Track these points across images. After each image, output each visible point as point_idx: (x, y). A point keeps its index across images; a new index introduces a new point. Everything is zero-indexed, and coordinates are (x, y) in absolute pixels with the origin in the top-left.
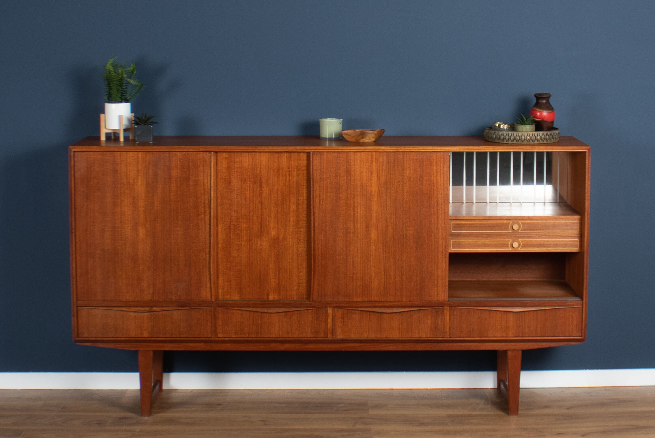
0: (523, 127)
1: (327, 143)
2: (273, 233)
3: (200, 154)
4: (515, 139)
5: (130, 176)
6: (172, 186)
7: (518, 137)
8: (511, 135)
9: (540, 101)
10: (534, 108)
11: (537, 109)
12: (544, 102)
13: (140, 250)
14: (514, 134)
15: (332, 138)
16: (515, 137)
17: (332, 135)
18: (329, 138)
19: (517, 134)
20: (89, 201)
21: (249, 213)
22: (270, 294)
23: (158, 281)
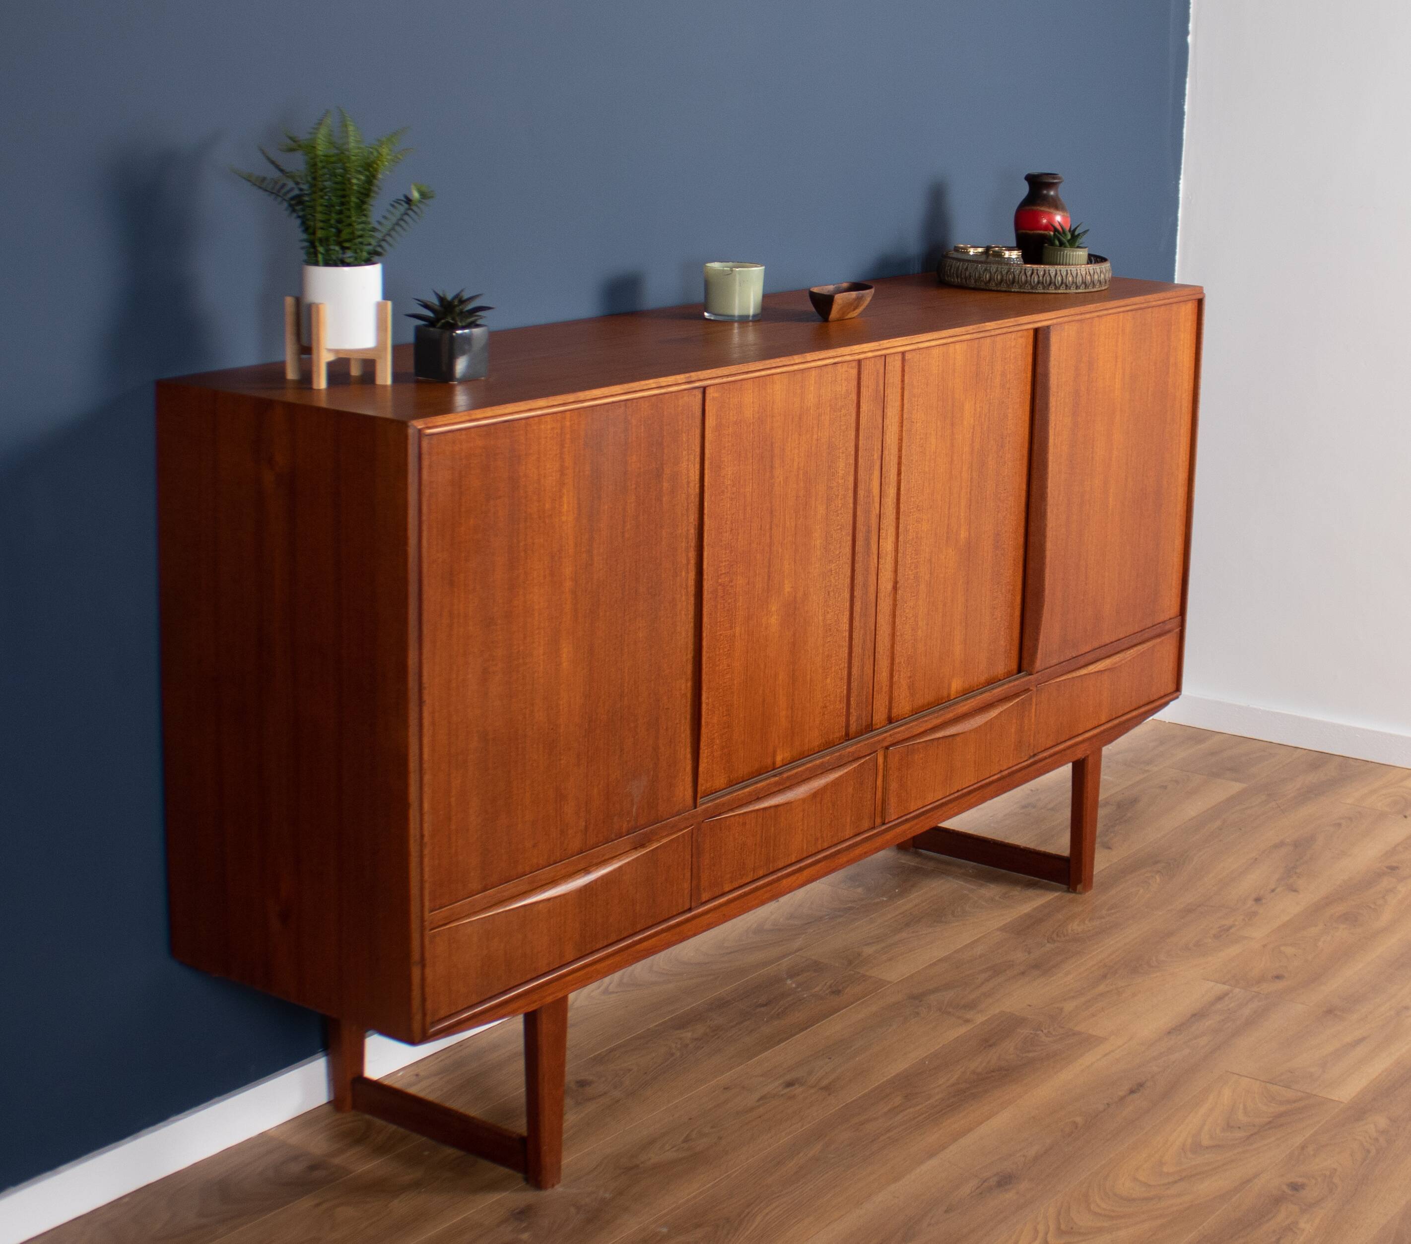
0: (1071, 253)
1: (736, 331)
2: (787, 588)
4: (1084, 283)
5: (545, 490)
6: (629, 501)
7: (1070, 279)
8: (1056, 274)
9: (1045, 192)
10: (1035, 208)
11: (1042, 209)
12: (1052, 193)
13: (563, 709)
14: (1060, 270)
15: (748, 316)
16: (1064, 277)
17: (749, 308)
18: (740, 317)
19: (1067, 270)
20: (456, 590)
21: (750, 544)
22: (778, 752)
23: (595, 790)
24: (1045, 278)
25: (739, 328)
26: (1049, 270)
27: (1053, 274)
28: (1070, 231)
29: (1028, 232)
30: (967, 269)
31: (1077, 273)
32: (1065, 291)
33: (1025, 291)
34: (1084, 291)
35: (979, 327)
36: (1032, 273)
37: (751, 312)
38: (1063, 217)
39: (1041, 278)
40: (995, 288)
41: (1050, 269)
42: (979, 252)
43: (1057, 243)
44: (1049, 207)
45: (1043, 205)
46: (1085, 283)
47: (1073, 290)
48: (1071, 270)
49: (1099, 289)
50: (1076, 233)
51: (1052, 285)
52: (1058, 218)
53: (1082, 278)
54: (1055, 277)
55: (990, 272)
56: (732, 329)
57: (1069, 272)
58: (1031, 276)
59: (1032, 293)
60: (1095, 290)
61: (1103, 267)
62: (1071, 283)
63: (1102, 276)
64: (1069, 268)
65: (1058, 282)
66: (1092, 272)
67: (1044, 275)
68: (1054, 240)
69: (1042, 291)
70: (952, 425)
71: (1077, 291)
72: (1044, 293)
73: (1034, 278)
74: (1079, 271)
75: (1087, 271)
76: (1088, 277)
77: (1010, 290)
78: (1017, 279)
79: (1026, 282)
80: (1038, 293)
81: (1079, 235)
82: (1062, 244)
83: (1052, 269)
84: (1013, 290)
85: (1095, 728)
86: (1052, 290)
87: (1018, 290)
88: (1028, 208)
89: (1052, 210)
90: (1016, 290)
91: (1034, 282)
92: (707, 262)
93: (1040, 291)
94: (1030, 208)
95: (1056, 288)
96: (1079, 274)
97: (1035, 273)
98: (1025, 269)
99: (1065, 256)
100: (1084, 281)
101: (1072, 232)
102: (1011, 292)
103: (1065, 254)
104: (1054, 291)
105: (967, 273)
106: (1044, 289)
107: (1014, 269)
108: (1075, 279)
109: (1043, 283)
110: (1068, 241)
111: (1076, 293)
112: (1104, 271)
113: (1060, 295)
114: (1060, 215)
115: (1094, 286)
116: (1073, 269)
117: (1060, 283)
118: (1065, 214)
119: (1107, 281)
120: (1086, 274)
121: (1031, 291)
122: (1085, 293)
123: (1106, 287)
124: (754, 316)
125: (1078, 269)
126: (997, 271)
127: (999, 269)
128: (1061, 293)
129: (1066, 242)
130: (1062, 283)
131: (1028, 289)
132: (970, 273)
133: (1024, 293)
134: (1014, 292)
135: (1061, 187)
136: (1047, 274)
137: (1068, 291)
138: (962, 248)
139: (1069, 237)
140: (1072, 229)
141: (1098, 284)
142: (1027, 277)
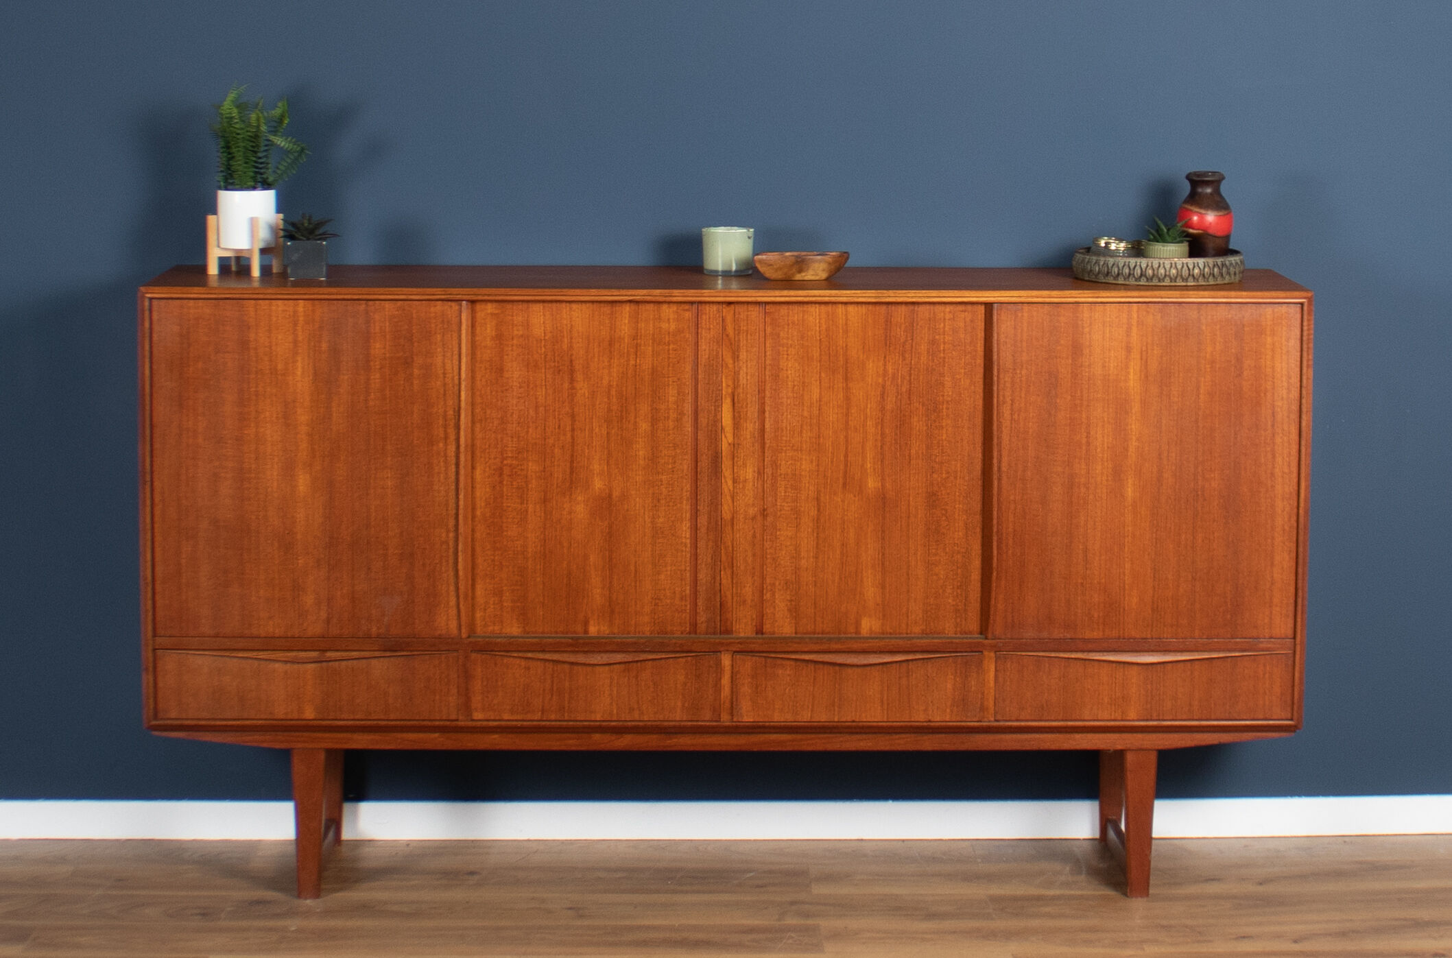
0: (1162, 248)
1: (720, 282)
2: (598, 484)
3: (435, 306)
4: (1143, 274)
5: (277, 355)
6: (372, 378)
9: (1200, 190)
13: (300, 521)
15: (730, 271)
17: (731, 266)
18: (723, 272)
20: (184, 411)
21: (545, 439)
22: (592, 622)
23: (339, 593)
25: (722, 279)
37: (734, 268)
56: (718, 280)
70: (846, 379)
92: (704, 227)
117: (1139, 274)
124: (736, 271)
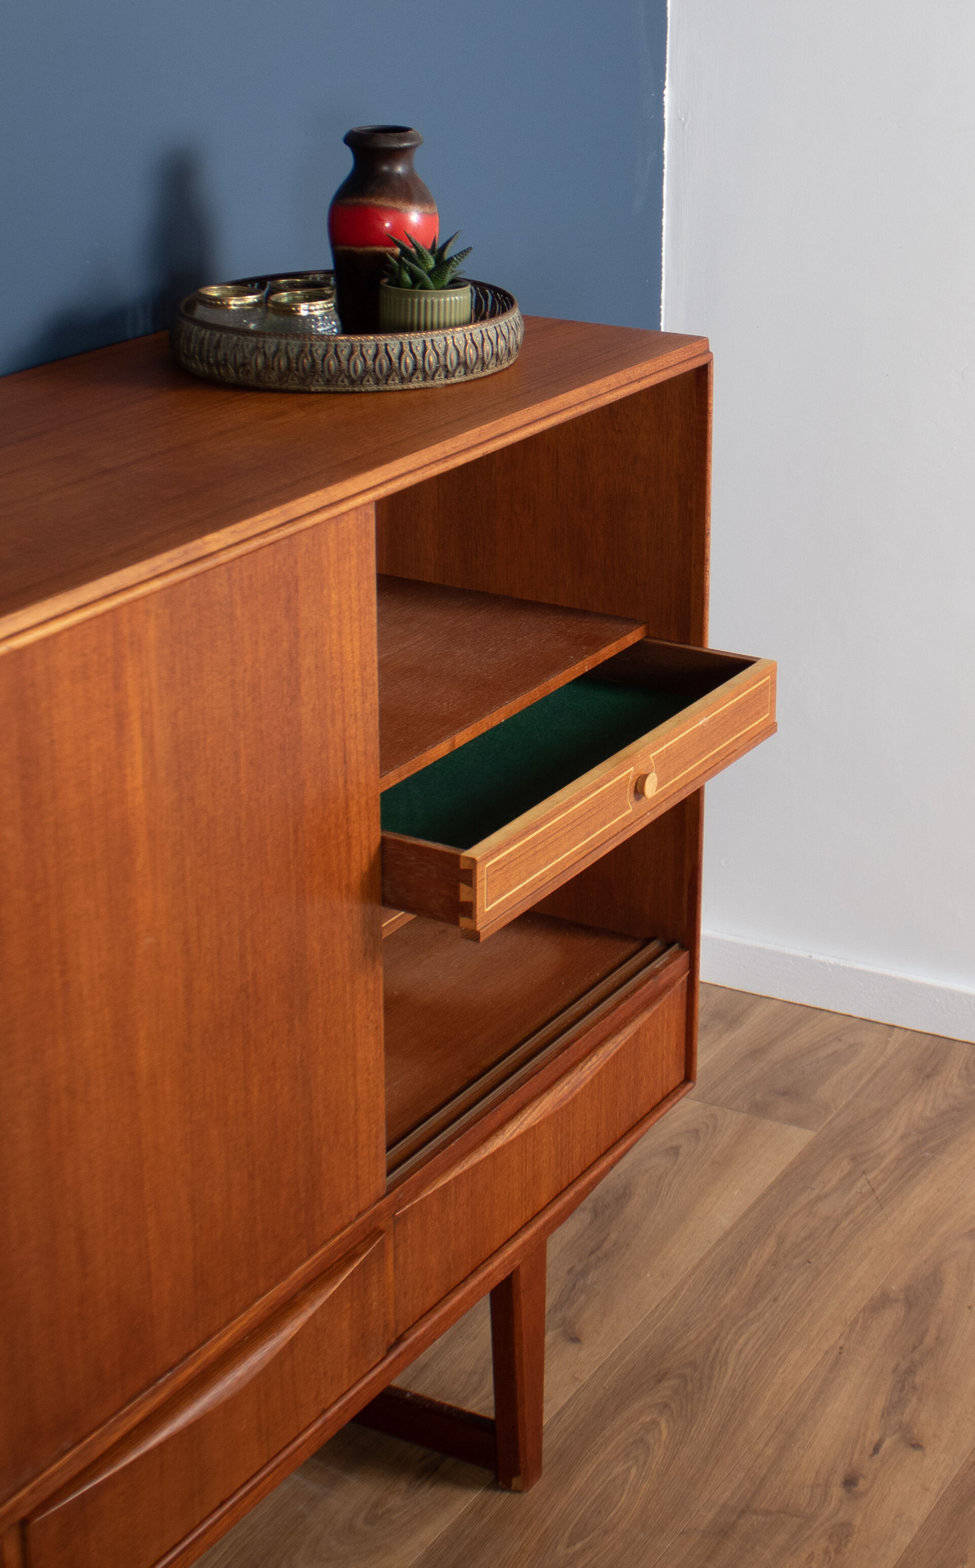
7: (432, 359)
8: (401, 352)
9: (385, 168)
10: (365, 201)
11: (380, 202)
12: (400, 169)
14: (410, 344)
16: (419, 358)
19: (424, 342)
24: (377, 363)
26: (386, 345)
27: (394, 354)
28: (432, 251)
29: (354, 248)
30: (217, 346)
31: (447, 346)
32: (422, 385)
33: (338, 389)
34: (463, 379)
35: (186, 552)
36: (352, 353)
38: (424, 215)
39: (370, 362)
40: (277, 386)
41: (388, 342)
42: (249, 305)
43: (407, 278)
44: (393, 199)
45: (381, 195)
46: (465, 362)
47: (440, 381)
48: (432, 341)
49: (496, 370)
50: (447, 255)
51: (394, 374)
52: (414, 217)
53: (458, 352)
54: (400, 358)
55: (265, 354)
57: (429, 345)
58: (349, 360)
59: (354, 392)
60: (488, 372)
61: (502, 323)
62: (433, 368)
63: (501, 343)
64: (428, 336)
65: (406, 369)
66: (478, 340)
67: (376, 356)
68: (400, 273)
69: (375, 388)
71: (448, 382)
72: (379, 392)
73: (355, 363)
74: (450, 341)
75: (468, 337)
76: (471, 351)
77: (306, 389)
78: (319, 366)
79: (340, 371)
80: (367, 392)
81: (451, 259)
82: (417, 280)
83: (392, 342)
84: (313, 389)
85: (526, 1225)
86: (395, 384)
87: (325, 388)
88: (350, 201)
89: (399, 205)
90: (320, 389)
91: (355, 371)
93: (369, 389)
94: (355, 201)
95: (403, 380)
96: (451, 345)
97: (357, 353)
98: (336, 346)
99: (423, 305)
100: (462, 360)
101: (438, 253)
102: (310, 393)
103: (423, 301)
104: (399, 387)
105: (220, 355)
106: (377, 382)
107: (312, 345)
108: (442, 359)
109: (374, 371)
110: (430, 273)
111: (447, 385)
112: (505, 331)
113: (411, 395)
114: (417, 211)
115: (484, 365)
116: (436, 338)
117: (411, 368)
118: (427, 210)
119: (514, 352)
120: (466, 343)
121: (350, 389)
122: (467, 382)
123: (511, 362)
125: (449, 337)
126: (278, 350)
127: (283, 347)
128: (415, 389)
129: (425, 275)
130: (415, 369)
131: (345, 386)
132: (225, 355)
133: (336, 393)
134: (317, 392)
135: (418, 156)
136: (382, 353)
137: (429, 383)
138: (215, 299)
139: (431, 263)
140: (439, 245)
141: (494, 361)
142: (339, 361)
